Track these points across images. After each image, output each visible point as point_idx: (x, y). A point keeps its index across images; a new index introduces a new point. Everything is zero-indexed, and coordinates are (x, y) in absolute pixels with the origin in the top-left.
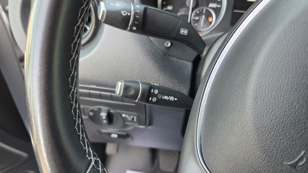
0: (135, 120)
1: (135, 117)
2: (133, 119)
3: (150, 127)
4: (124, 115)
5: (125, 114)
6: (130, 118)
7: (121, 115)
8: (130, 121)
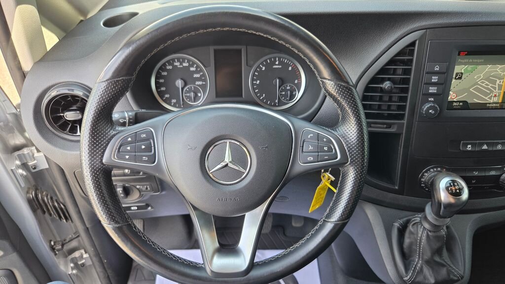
0: (149, 189)
1: (148, 187)
2: (147, 188)
3: (164, 193)
4: (138, 187)
5: (139, 185)
6: (144, 189)
7: (135, 187)
8: (144, 191)
